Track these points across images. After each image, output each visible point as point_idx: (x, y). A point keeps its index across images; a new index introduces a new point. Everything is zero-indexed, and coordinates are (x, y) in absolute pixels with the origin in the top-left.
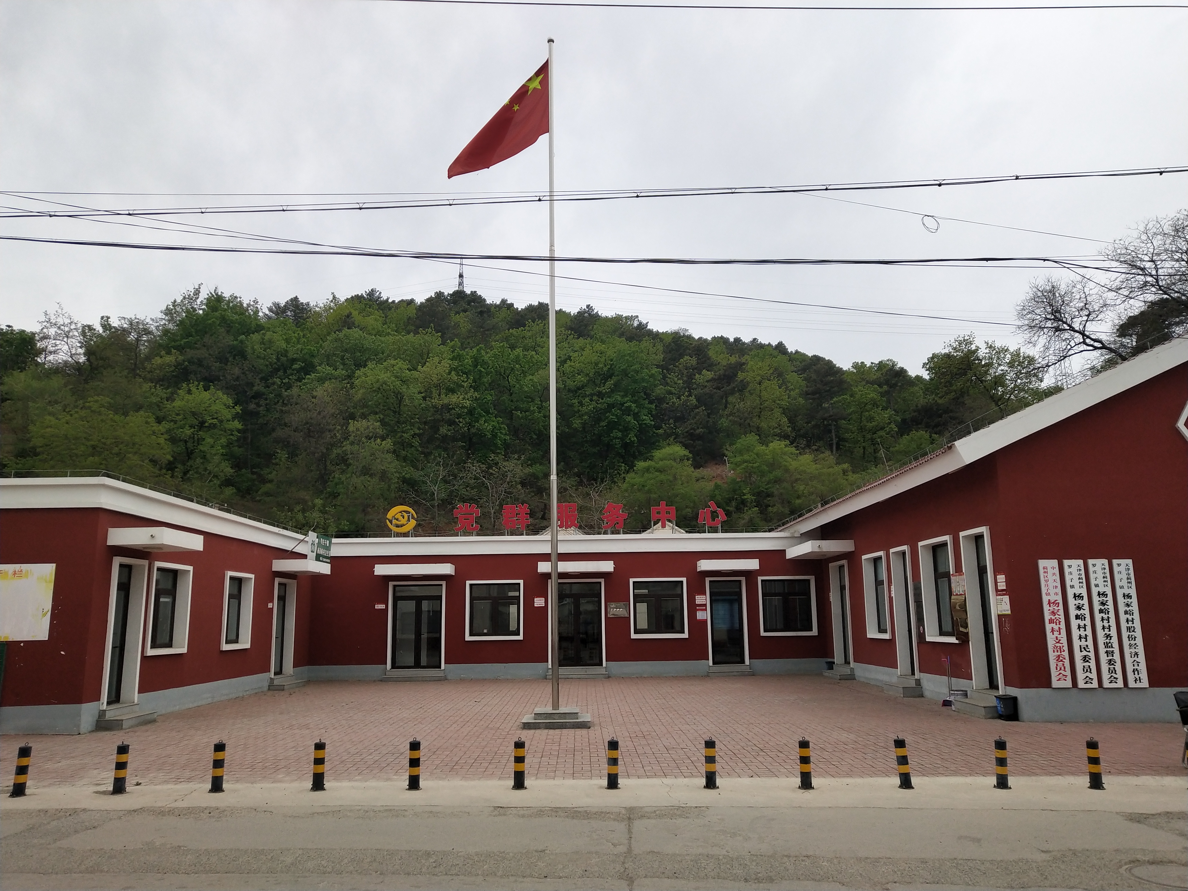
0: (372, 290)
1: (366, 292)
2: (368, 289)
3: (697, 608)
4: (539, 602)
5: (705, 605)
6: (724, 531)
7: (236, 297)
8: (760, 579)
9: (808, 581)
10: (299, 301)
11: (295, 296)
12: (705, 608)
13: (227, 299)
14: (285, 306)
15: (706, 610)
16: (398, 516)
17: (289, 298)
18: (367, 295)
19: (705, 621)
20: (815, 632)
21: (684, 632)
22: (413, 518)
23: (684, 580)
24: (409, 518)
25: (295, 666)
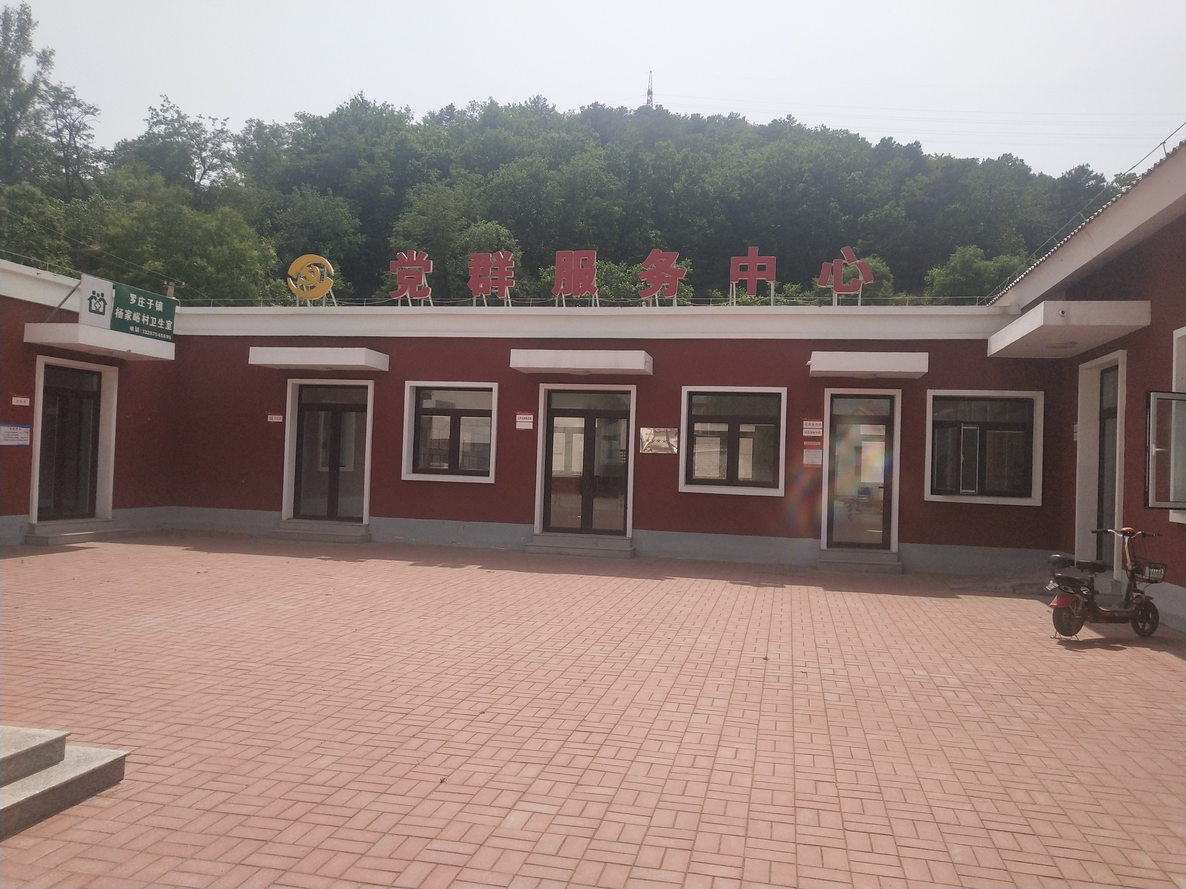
0: (538, 97)
1: (530, 99)
2: (533, 95)
3: (805, 443)
4: (524, 422)
5: (820, 439)
6: (866, 303)
7: (389, 106)
8: (930, 393)
9: (1030, 402)
10: (455, 109)
11: (450, 104)
12: (819, 443)
13: (380, 108)
14: (440, 115)
15: (821, 447)
16: (306, 271)
17: (444, 107)
18: (531, 103)
19: (820, 469)
20: (1036, 499)
21: (777, 487)
22: (329, 275)
23: (783, 391)
24: (322, 275)
25: (116, 505)
